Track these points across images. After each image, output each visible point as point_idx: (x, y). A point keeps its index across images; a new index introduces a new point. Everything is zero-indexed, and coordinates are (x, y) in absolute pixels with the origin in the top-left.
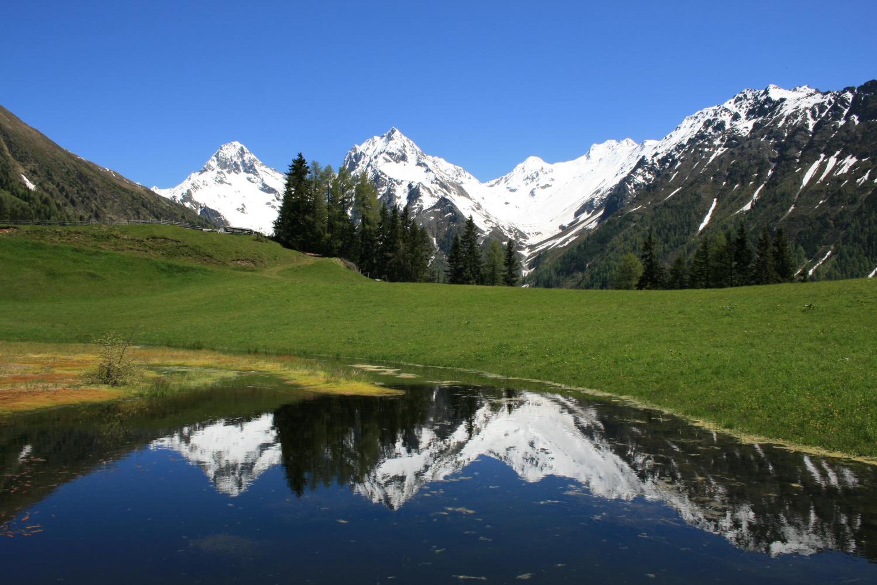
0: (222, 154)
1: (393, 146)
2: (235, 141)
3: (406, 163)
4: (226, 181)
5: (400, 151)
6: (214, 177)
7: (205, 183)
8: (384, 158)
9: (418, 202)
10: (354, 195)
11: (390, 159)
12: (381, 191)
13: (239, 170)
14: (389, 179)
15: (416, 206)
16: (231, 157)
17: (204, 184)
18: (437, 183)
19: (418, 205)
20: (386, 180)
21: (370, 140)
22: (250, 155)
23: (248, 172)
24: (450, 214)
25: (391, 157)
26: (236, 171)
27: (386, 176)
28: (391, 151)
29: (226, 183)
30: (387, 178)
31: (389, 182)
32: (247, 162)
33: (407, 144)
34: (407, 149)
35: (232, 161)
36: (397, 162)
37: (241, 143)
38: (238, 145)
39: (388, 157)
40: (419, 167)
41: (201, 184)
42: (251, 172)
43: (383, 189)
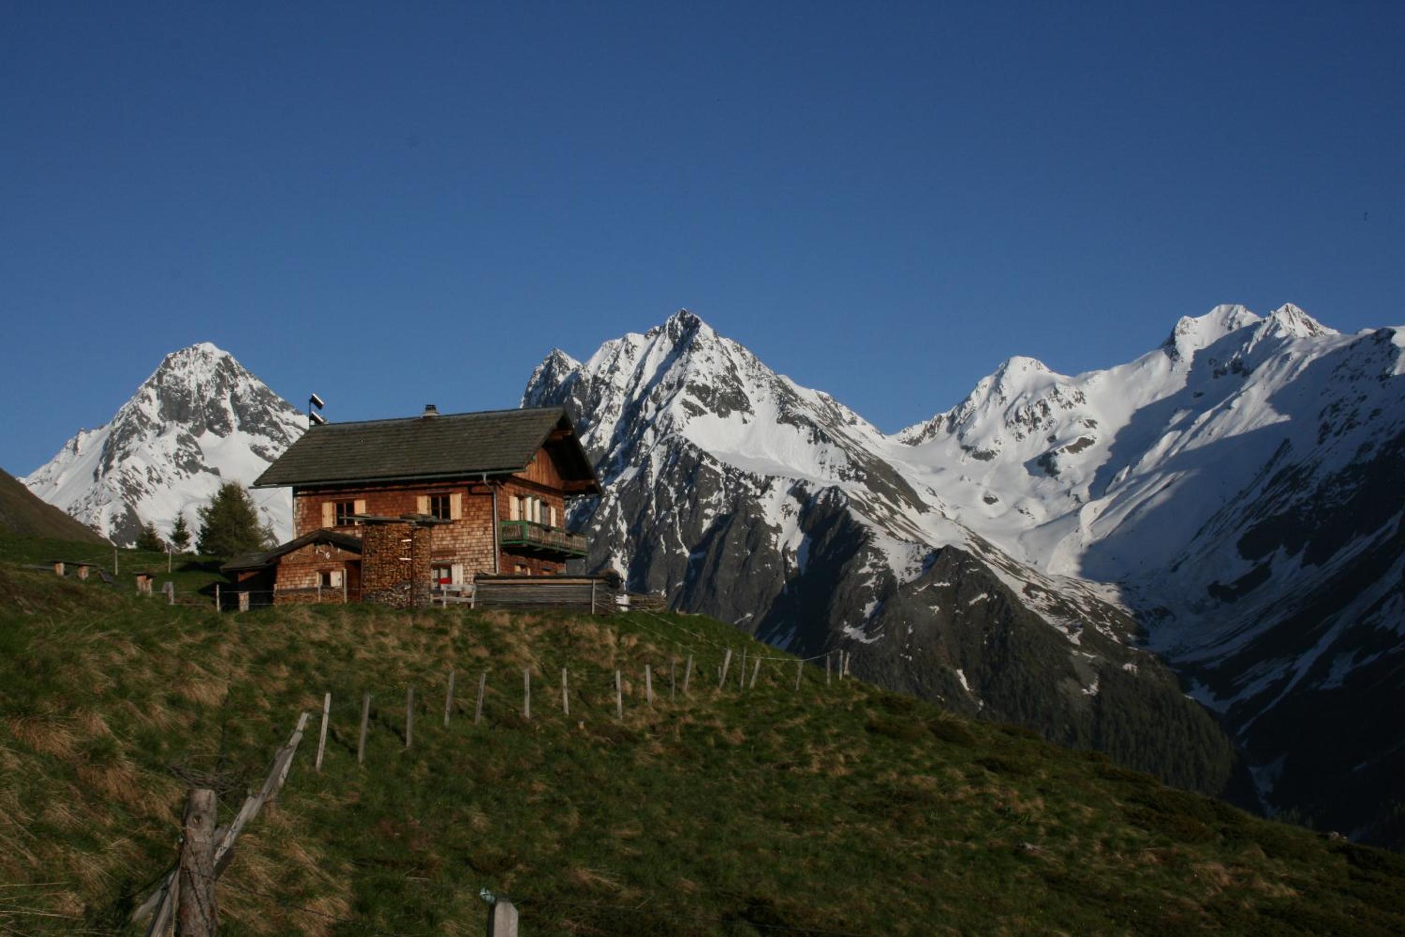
0: (171, 380)
1: (704, 368)
2: (201, 341)
3: (747, 416)
4: (204, 464)
5: (724, 381)
6: (172, 451)
7: (154, 475)
8: (685, 404)
9: (871, 558)
10: (620, 512)
11: (701, 405)
12: (709, 505)
13: (227, 427)
14: (728, 470)
15: (866, 570)
16: (199, 387)
17: (150, 479)
18: (858, 479)
19: (873, 566)
20: (718, 474)
21: (618, 341)
22: (252, 381)
23: (253, 431)
24: (984, 596)
25: (703, 400)
26: (217, 427)
27: (714, 462)
28: (700, 381)
29: (205, 469)
30: (719, 469)
31: (728, 478)
32: (247, 400)
33: (736, 357)
34: (740, 374)
35: (202, 398)
36: (722, 415)
37: (220, 346)
38: (217, 354)
39: (693, 400)
40: (787, 426)
41: (144, 478)
42: (263, 432)
43: (714, 499)
